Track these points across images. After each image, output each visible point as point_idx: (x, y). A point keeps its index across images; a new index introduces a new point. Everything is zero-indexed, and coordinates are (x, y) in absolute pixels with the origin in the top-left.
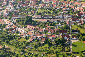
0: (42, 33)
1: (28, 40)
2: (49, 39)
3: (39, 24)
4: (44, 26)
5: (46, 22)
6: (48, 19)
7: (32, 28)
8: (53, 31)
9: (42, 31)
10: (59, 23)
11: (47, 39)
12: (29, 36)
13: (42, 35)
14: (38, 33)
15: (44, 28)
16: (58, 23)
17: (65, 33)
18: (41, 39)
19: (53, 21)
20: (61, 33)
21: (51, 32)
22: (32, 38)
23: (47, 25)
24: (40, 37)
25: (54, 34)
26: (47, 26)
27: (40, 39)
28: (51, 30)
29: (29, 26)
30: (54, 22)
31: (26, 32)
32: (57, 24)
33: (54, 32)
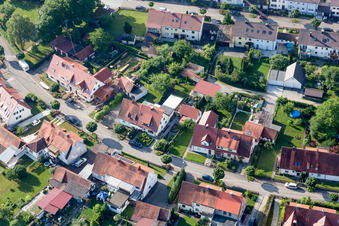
0: (152, 140)
1: (28, 197)
2: (190, 213)
3: (145, 49)
4: (178, 73)
5: (198, 35)
6: (215, 15)
7: (83, 85)
8: (235, 143)
9: (153, 124)
10: (291, 69)
11: (174, 217)
12: (44, 160)
13: (138, 176)
14: (115, 138)
15: (173, 102)
16: (282, 67)
17: (322, 177)
18: (132, 205)
19: (244, 41)
20: (291, 172)
21: (218, 152)
22: (65, 180)
23: (201, 69)
24: (122, 190)
25: (235, 167)
26: (193, 83)
27: (119, 211)
28: (220, 135)
29: (62, 61)
30: (250, 44)
31: (35, 112)
32: (269, 74)
33: (243, 148)
